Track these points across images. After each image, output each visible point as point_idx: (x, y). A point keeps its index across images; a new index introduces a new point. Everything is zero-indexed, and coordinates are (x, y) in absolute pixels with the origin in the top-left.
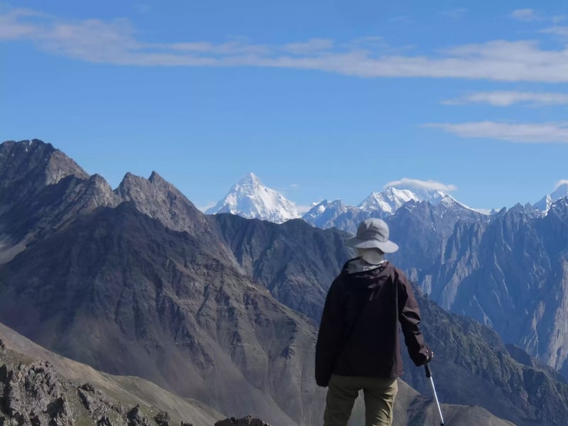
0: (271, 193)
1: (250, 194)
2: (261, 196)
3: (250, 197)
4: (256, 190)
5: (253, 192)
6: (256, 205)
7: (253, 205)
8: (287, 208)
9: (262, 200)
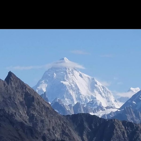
0: (87, 79)
1: (65, 81)
2: (76, 81)
3: (64, 83)
4: (70, 76)
5: (67, 77)
6: (71, 92)
7: (68, 91)
8: (103, 94)
9: (76, 86)
